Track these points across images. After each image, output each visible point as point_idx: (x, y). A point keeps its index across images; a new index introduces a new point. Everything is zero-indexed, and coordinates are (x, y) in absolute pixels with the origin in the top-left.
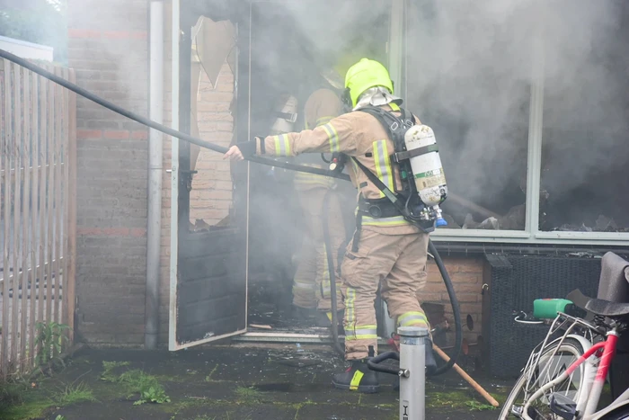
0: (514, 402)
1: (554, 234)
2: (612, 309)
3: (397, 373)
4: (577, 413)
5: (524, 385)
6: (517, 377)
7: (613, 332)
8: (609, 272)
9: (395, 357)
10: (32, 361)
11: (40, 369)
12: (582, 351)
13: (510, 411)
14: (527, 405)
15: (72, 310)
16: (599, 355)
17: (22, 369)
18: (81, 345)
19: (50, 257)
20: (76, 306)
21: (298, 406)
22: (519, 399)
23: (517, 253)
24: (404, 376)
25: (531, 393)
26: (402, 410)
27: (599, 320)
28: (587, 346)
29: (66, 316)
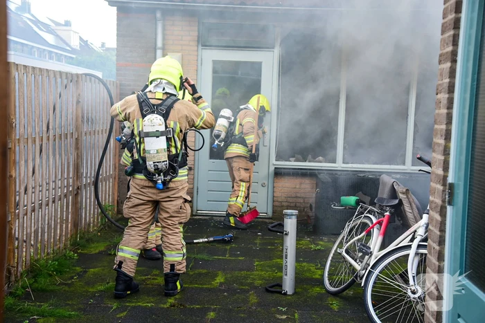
0: (338, 247)
1: (350, 165)
2: (388, 202)
3: (283, 233)
4: (371, 252)
5: (343, 239)
6: (339, 234)
7: (388, 213)
8: (385, 184)
9: (282, 225)
10: (98, 223)
11: (102, 226)
12: (372, 223)
13: (336, 251)
14: (345, 248)
15: (116, 198)
16: (381, 225)
17: (93, 227)
18: (120, 216)
19: (106, 172)
20: (118, 196)
21: (228, 247)
22: (341, 245)
23: (332, 174)
24: (286, 234)
25: (347, 242)
26: (285, 251)
27: (381, 208)
28: (375, 221)
29: (113, 201)
